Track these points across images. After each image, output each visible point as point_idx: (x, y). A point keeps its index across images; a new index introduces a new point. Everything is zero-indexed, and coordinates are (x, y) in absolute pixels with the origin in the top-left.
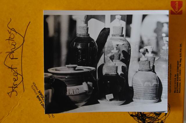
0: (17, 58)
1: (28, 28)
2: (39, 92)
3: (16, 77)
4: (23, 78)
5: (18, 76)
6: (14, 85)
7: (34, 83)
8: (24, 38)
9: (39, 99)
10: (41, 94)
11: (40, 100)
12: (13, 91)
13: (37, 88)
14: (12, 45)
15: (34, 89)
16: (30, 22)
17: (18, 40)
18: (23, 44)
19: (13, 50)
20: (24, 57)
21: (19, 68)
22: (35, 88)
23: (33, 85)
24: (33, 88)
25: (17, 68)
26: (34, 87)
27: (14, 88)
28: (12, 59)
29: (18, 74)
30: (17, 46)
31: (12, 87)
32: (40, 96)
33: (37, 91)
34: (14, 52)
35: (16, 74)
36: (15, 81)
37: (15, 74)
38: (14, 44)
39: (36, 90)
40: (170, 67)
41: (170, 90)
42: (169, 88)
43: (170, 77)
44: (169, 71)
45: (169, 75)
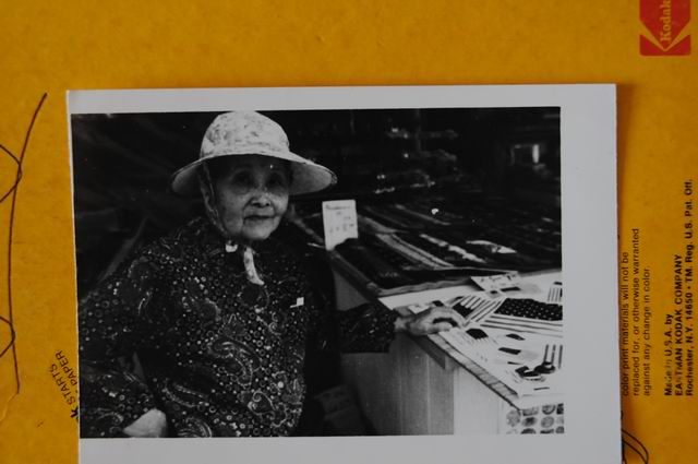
4: (12, 332)
7: (59, 355)
8: (20, 164)
13: (72, 377)
15: (60, 382)
16: (45, 95)
18: (15, 187)
20: (17, 242)
22: (65, 376)
23: (57, 362)
24: (57, 377)
26: (60, 369)
33: (73, 390)
39: (69, 385)
40: (641, 283)
41: (647, 382)
42: (641, 373)
43: (647, 326)
44: (641, 298)
45: (642, 317)
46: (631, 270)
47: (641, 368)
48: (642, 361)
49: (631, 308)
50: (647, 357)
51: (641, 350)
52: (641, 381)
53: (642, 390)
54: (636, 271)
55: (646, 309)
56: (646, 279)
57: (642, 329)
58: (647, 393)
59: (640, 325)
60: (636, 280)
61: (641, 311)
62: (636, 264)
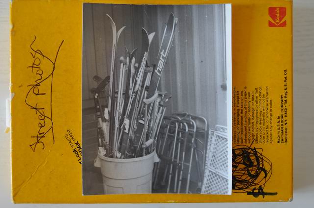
0: (44, 94)
1: (60, 49)
2: (77, 144)
3: (42, 122)
4: (52, 123)
5: (46, 120)
6: (40, 134)
7: (68, 131)
8: (54, 65)
9: (77, 154)
10: (79, 147)
11: (78, 156)
12: (38, 142)
13: (73, 138)
14: (37, 74)
15: (69, 140)
16: (63, 41)
17: (46, 66)
18: (53, 73)
19: (38, 82)
20: (54, 92)
21: (47, 108)
22: (70, 138)
23: (68, 133)
24: (68, 138)
25: (43, 108)
26: (69, 136)
27: (39, 138)
28: (37, 95)
29: (45, 117)
30: (44, 76)
31: (37, 137)
32: (77, 150)
33: (73, 143)
34: (39, 85)
35: (43, 117)
36: (41, 127)
37: (41, 117)
38: (41, 73)
39: (72, 141)
40: (269, 105)
41: (271, 139)
42: (269, 136)
43: (271, 119)
44: (269, 110)
45: (269, 117)
46: (266, 101)
47: (269, 134)
48: (270, 132)
49: (266, 113)
50: (271, 130)
51: (269, 128)
52: (269, 138)
53: (269, 142)
54: (267, 101)
55: (271, 114)
56: (271, 104)
57: (269, 121)
58: (271, 143)
59: (269, 119)
60: (267, 104)
61: (269, 114)
62: (267, 98)
